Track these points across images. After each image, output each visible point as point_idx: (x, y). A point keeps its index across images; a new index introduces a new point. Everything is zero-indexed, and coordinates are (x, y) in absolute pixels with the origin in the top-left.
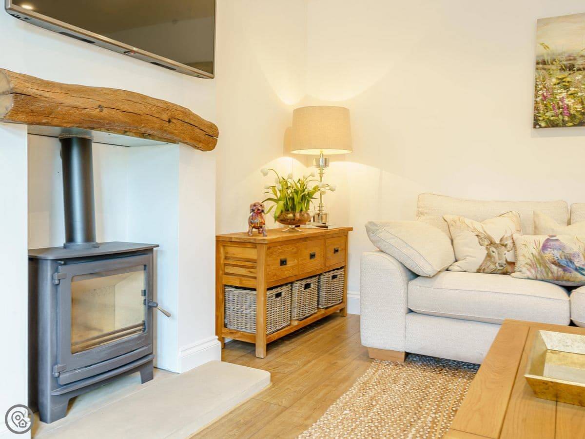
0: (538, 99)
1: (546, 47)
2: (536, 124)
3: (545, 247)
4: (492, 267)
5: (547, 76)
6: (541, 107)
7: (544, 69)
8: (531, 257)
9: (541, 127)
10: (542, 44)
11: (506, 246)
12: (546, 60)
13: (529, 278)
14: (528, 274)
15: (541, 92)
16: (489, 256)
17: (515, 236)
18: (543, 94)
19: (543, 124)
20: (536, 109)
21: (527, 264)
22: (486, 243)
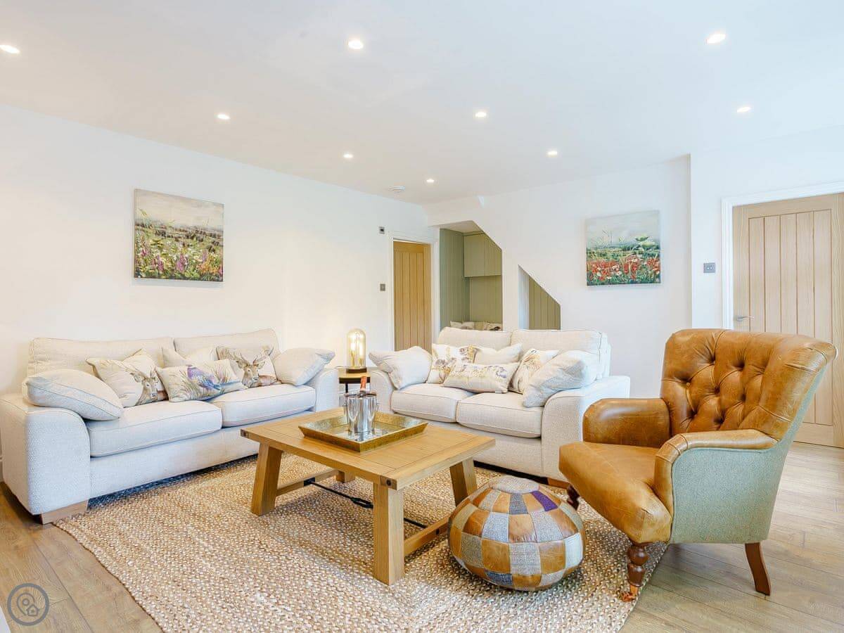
0: (139, 254)
1: (144, 213)
2: (137, 274)
3: (190, 375)
4: (148, 398)
5: (146, 238)
6: (142, 261)
7: (144, 231)
8: (183, 383)
9: (141, 277)
10: (141, 210)
11: (154, 378)
12: (145, 223)
13: (185, 400)
14: (186, 397)
15: (141, 249)
16: (145, 389)
17: (159, 370)
18: (143, 251)
19: (144, 275)
20: (136, 261)
21: (182, 390)
22: (142, 379)
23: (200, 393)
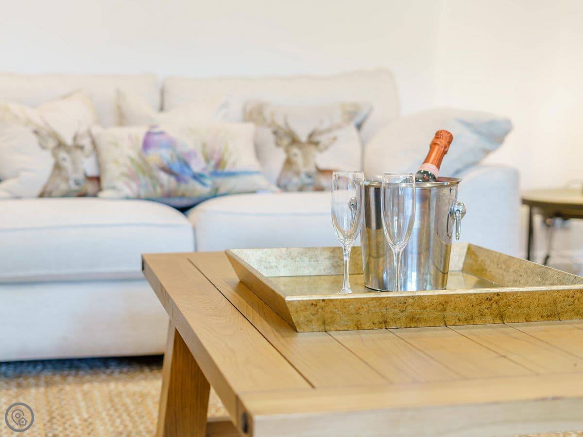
4: (63, 187)
11: (82, 148)
13: (128, 198)
14: (127, 191)
16: (58, 167)
21: (123, 175)
22: (52, 143)
23: (162, 186)
